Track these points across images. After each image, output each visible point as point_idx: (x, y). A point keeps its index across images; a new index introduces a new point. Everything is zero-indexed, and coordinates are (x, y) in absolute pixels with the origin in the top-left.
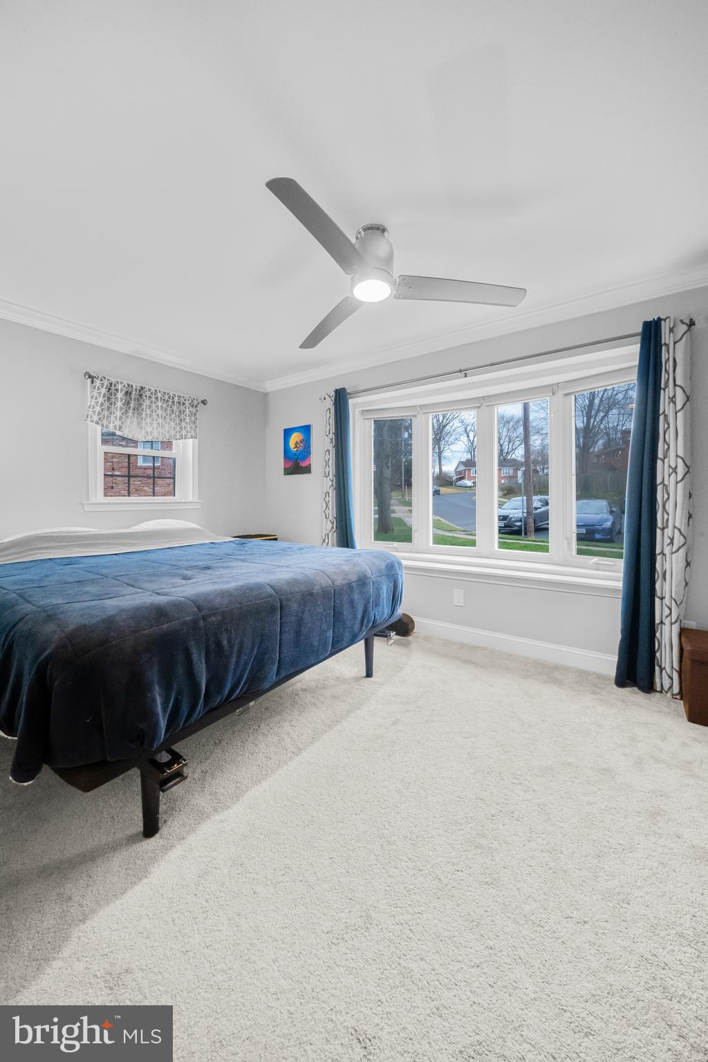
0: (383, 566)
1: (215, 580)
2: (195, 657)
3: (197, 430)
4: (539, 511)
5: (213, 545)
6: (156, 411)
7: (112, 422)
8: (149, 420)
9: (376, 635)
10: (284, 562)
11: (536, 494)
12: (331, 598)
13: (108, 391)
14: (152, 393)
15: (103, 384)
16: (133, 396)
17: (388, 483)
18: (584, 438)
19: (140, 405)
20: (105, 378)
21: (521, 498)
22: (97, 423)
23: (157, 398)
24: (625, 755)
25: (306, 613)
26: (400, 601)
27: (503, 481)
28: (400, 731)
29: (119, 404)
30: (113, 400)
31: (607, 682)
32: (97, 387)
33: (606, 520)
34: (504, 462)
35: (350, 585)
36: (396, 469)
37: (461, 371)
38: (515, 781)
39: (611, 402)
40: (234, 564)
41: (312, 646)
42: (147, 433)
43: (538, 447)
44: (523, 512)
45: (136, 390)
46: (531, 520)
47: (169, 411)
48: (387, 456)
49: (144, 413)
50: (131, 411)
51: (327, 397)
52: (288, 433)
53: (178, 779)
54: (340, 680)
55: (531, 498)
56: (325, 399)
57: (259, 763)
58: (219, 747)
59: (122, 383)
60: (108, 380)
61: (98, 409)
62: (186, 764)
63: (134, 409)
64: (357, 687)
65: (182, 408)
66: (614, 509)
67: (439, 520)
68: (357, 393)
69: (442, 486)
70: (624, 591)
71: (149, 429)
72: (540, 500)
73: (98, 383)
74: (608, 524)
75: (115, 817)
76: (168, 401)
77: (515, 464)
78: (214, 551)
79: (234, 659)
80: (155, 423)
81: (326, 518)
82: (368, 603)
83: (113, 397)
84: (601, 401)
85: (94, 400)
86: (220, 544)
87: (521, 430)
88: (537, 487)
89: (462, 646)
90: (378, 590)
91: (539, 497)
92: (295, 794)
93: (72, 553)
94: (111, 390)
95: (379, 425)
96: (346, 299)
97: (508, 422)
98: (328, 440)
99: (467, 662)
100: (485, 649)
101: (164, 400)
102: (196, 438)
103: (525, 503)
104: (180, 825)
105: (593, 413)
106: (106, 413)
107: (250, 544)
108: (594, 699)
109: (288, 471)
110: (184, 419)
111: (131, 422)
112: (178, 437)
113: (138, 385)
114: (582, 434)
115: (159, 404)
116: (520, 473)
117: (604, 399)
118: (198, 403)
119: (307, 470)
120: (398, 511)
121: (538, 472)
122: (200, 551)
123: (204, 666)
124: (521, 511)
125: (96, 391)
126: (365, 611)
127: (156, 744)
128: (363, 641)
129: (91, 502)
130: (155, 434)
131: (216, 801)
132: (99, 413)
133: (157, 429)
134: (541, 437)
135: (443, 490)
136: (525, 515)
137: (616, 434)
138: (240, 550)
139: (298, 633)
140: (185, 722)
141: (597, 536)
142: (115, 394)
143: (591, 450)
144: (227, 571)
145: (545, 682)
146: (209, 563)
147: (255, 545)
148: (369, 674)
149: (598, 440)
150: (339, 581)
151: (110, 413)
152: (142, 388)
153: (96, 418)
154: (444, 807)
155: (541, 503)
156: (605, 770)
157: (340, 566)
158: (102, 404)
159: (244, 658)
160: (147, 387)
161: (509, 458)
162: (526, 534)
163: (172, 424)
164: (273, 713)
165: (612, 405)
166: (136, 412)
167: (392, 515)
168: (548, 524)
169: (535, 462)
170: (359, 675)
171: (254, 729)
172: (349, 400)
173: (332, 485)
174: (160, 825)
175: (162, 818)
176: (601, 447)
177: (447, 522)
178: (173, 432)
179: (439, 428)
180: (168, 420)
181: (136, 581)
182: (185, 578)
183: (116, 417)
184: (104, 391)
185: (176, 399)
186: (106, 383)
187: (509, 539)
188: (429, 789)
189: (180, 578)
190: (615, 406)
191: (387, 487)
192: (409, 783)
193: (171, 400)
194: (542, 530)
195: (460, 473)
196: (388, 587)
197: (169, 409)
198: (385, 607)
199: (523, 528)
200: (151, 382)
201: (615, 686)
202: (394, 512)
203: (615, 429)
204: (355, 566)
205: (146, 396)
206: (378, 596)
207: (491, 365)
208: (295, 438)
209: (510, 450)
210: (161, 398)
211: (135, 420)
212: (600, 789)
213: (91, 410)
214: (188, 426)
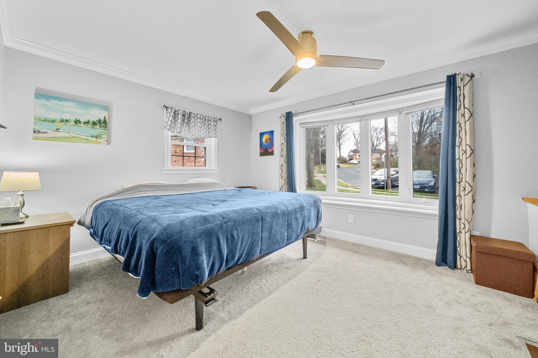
0: (312, 201)
1: (229, 206)
2: (221, 241)
3: (217, 133)
4: (394, 176)
5: (225, 191)
6: (197, 124)
7: (176, 130)
8: (193, 129)
9: (308, 237)
10: (262, 198)
11: (392, 167)
12: (286, 216)
13: (174, 115)
14: (195, 115)
15: (172, 111)
16: (186, 117)
17: (312, 161)
18: (418, 137)
19: (189, 121)
20: (173, 108)
21: (384, 169)
22: (169, 130)
23: (197, 118)
24: (441, 300)
25: (274, 224)
26: (321, 220)
27: (374, 161)
28: (322, 285)
29: (179, 121)
30: (177, 119)
31: (431, 264)
32: (169, 113)
33: (431, 181)
34: (374, 150)
35: (295, 210)
36: (317, 154)
37: (351, 102)
38: (382, 311)
39: (433, 119)
40: (236, 199)
41: (277, 240)
42: (192, 135)
43: (393, 143)
44: (385, 177)
45: (188, 113)
46: (390, 181)
47: (203, 124)
48: (312, 147)
49: (191, 125)
50: (185, 124)
51: (282, 116)
52: (262, 134)
53: (213, 301)
54: (290, 260)
55: (389, 170)
56: (281, 117)
57: (251, 298)
58: (230, 290)
59: (181, 110)
60: (174, 109)
61: (169, 123)
62: (217, 294)
63: (186, 123)
64: (299, 263)
65: (209, 122)
66: (435, 175)
67: (340, 181)
68: (298, 114)
69: (341, 163)
70: (439, 215)
71: (193, 133)
72: (395, 171)
73: (169, 110)
74: (432, 184)
75: (182, 321)
76: (203, 119)
77: (381, 152)
78: (226, 194)
79: (239, 244)
80: (196, 130)
81: (282, 178)
82: (305, 219)
83: (176, 117)
84: (427, 118)
85: (167, 119)
86: (229, 190)
87: (383, 133)
88: (393, 164)
89: (353, 244)
90: (309, 213)
91: (394, 169)
92: (269, 313)
93: (157, 194)
94: (176, 114)
95: (308, 131)
96: (293, 67)
97: (376, 129)
98: (282, 138)
99: (356, 252)
100: (366, 246)
101: (201, 118)
102: (216, 137)
103: (386, 172)
104: (213, 325)
105: (423, 124)
106: (173, 125)
107: (243, 190)
108: (424, 272)
109: (262, 154)
110: (211, 128)
111: (185, 130)
112: (208, 137)
113: (189, 111)
114: (417, 136)
115: (199, 120)
116: (383, 156)
117: (429, 116)
118: (217, 120)
119: (272, 153)
120: (318, 176)
121: (393, 156)
122: (220, 193)
123: (225, 246)
124: (384, 176)
125: (168, 114)
126: (303, 224)
127: (204, 282)
128: (302, 240)
129: (165, 168)
130: (197, 135)
131: (230, 315)
132: (170, 125)
133: (197, 133)
134: (395, 137)
135: (342, 165)
136: (386, 178)
137: (436, 135)
138: (239, 193)
139: (270, 233)
140: (217, 273)
141: (426, 190)
142: (178, 116)
143: (422, 144)
144: (234, 202)
145: (398, 263)
146: (224, 199)
147: (246, 191)
148: (305, 257)
149: (426, 138)
150: (290, 208)
151: (175, 125)
152: (190, 113)
153: (168, 128)
154: (345, 322)
155: (395, 172)
156: (430, 306)
157: (290, 201)
158: (171, 121)
159: (244, 243)
160: (193, 112)
161: (377, 148)
162: (387, 188)
163: (205, 130)
164: (257, 275)
165: (433, 120)
166: (187, 125)
167: (315, 178)
168: (398, 183)
169: (392, 151)
170: (299, 258)
171: (247, 282)
172: (293, 118)
173: (285, 161)
174: (203, 325)
175: (204, 322)
176: (428, 143)
177: (344, 182)
178: (205, 135)
179: (339, 133)
180: (203, 128)
181: (191, 206)
182: (214, 205)
183: (178, 127)
184: (172, 114)
185: (207, 118)
186: (173, 110)
187: (378, 191)
188: (337, 313)
189: (212, 205)
190: (435, 120)
191: (312, 163)
192: (327, 310)
193: (204, 119)
194: (395, 187)
195: (351, 156)
196: (314, 212)
197: (203, 123)
198: (313, 222)
199: (385, 185)
200: (195, 110)
201: (435, 266)
202: (315, 177)
203: (435, 132)
204: (298, 200)
205: (192, 117)
206: (310, 216)
207: (367, 99)
208: (265, 137)
209: (378, 144)
210: (199, 118)
211: (187, 129)
212: (427, 316)
213: (166, 123)
214: (213, 131)
